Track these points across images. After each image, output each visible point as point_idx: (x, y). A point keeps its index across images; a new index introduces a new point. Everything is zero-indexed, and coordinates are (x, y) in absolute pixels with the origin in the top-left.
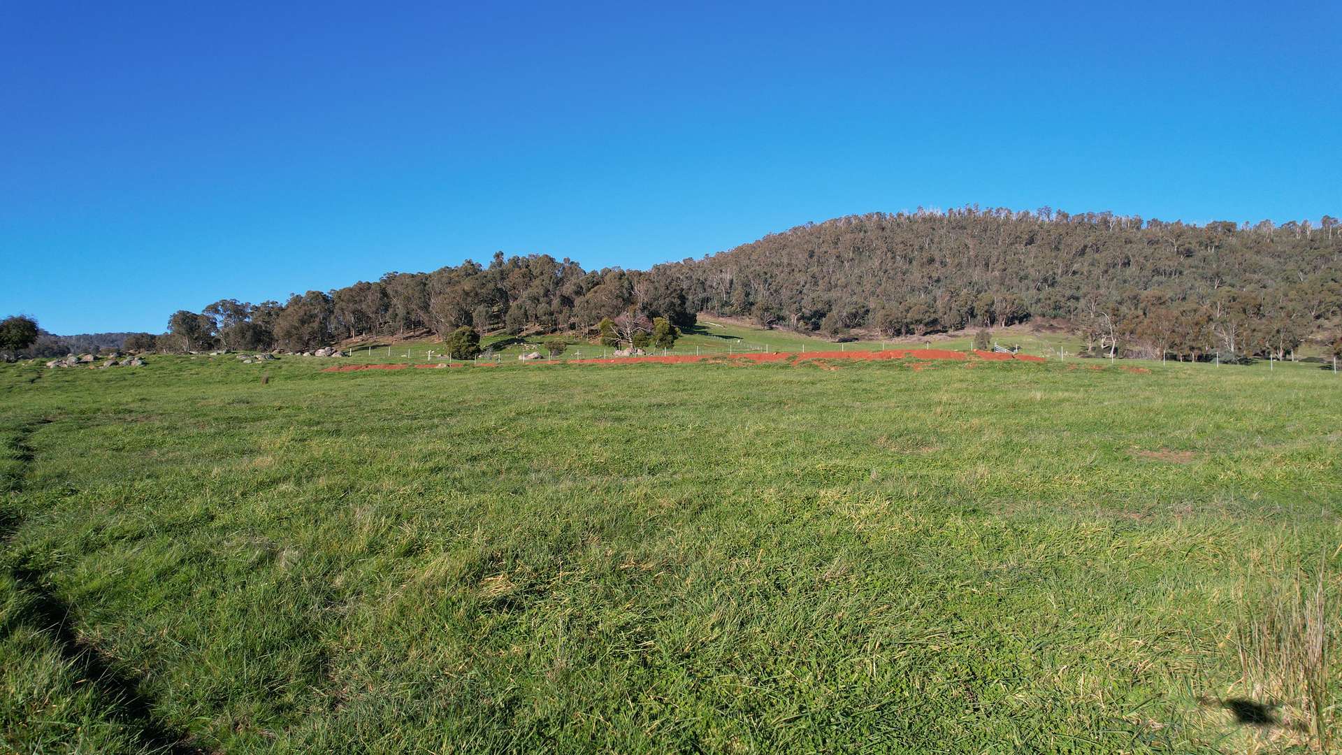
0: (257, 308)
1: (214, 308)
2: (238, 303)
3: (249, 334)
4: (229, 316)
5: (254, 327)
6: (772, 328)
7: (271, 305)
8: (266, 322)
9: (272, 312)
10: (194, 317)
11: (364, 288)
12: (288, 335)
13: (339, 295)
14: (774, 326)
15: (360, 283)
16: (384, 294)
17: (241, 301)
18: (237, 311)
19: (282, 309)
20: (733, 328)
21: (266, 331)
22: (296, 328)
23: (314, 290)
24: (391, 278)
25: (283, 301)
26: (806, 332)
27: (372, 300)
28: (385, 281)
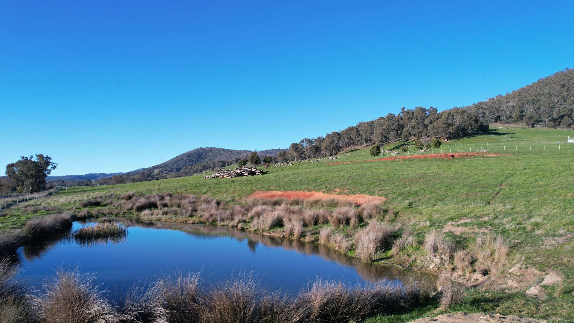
0: (316, 140)
1: (303, 141)
2: (310, 139)
3: (314, 149)
4: (307, 143)
5: (315, 147)
6: (533, 127)
7: (320, 138)
8: (319, 144)
9: (321, 140)
10: (297, 145)
11: (351, 129)
12: (326, 148)
13: (343, 132)
14: (535, 125)
15: (350, 127)
16: (358, 130)
17: (311, 138)
18: (310, 141)
19: (324, 139)
20: (512, 129)
21: (319, 147)
22: (328, 146)
23: (334, 131)
24: (360, 124)
25: (324, 136)
26: (554, 127)
27: (354, 133)
28: (358, 126)
